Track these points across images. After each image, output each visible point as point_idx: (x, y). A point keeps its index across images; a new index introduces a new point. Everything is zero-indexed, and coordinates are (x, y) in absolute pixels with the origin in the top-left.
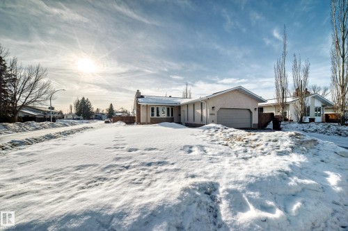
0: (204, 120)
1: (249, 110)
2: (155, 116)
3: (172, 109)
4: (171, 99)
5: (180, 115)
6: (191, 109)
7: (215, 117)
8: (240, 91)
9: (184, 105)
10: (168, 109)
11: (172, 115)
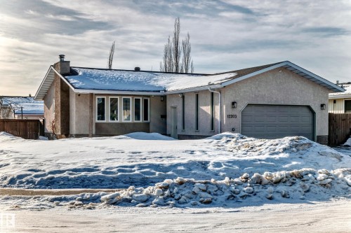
0: (217, 126)
1: (309, 107)
2: (107, 120)
3: (146, 102)
4: (141, 76)
5: (164, 116)
6: (191, 103)
7: (237, 122)
8: (288, 69)
9: (174, 94)
10: (137, 101)
11: (146, 118)
